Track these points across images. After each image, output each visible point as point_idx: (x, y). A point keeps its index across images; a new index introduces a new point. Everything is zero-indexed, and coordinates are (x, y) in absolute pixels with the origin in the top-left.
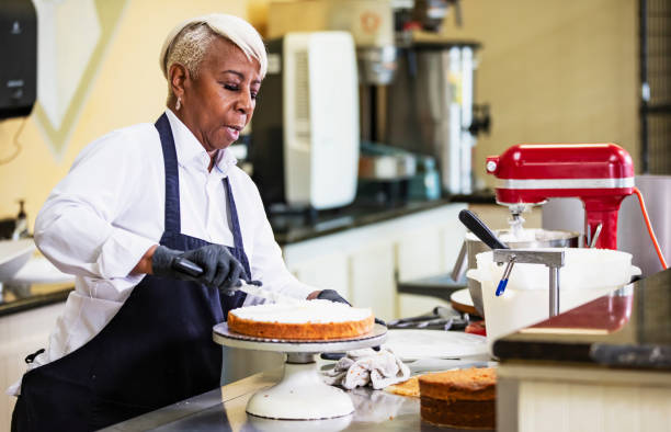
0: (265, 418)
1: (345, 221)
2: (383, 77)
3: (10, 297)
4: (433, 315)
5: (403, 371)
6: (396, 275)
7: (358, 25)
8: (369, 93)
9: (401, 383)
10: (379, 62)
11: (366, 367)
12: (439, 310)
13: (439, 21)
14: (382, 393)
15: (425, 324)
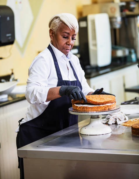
0: (85, 135)
1: (108, 70)
2: (118, 26)
3: (10, 99)
4: (135, 100)
5: (126, 118)
6: (124, 85)
7: (109, 11)
8: (113, 31)
9: (126, 122)
10: (116, 22)
11: (115, 118)
12: (137, 98)
13: (134, 8)
14: (120, 125)
15: (133, 102)
